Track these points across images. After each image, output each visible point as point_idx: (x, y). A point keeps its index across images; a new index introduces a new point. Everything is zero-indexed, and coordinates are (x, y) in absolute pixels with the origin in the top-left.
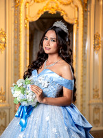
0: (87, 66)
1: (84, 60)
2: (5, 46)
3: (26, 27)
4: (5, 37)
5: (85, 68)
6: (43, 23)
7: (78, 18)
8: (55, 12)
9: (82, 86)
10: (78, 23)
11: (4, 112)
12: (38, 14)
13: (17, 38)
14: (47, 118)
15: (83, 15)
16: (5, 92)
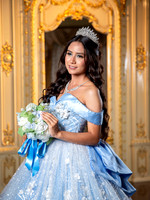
0: (128, 92)
1: (123, 84)
2: (11, 66)
3: (40, 40)
4: (11, 54)
5: (125, 94)
6: (65, 34)
7: (113, 26)
8: (81, 18)
9: (121, 120)
10: (113, 33)
11: (12, 159)
12: (57, 20)
13: (28, 55)
14: (67, 161)
15: (121, 20)
16: (13, 131)
